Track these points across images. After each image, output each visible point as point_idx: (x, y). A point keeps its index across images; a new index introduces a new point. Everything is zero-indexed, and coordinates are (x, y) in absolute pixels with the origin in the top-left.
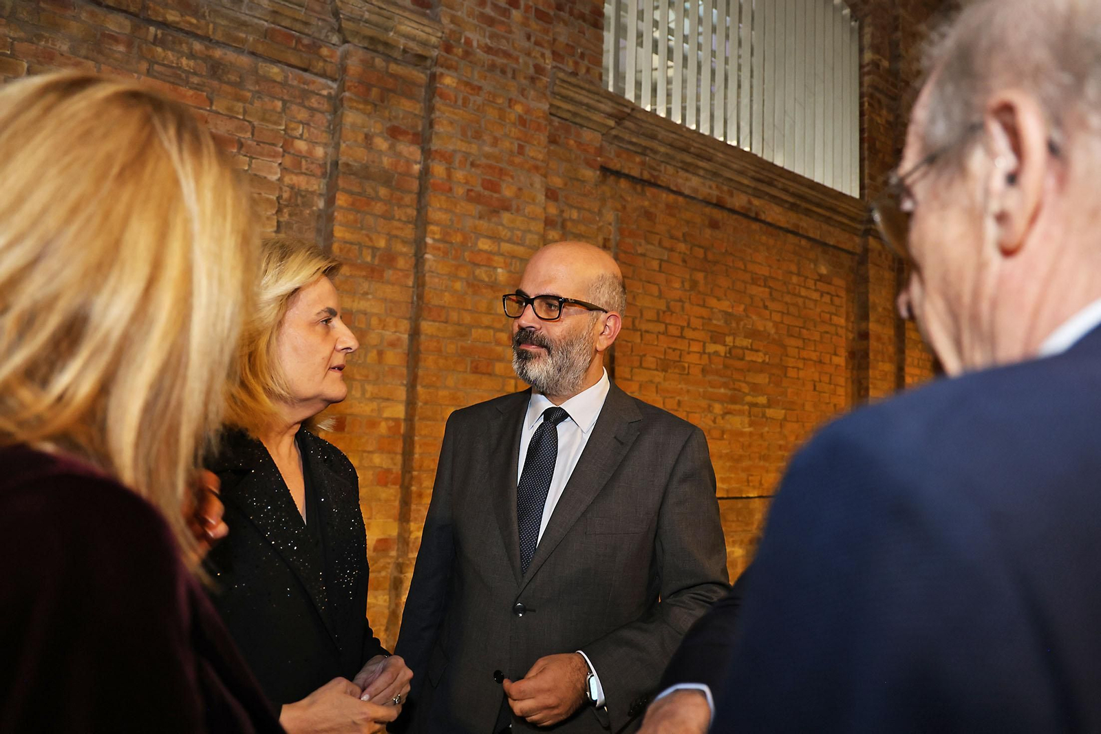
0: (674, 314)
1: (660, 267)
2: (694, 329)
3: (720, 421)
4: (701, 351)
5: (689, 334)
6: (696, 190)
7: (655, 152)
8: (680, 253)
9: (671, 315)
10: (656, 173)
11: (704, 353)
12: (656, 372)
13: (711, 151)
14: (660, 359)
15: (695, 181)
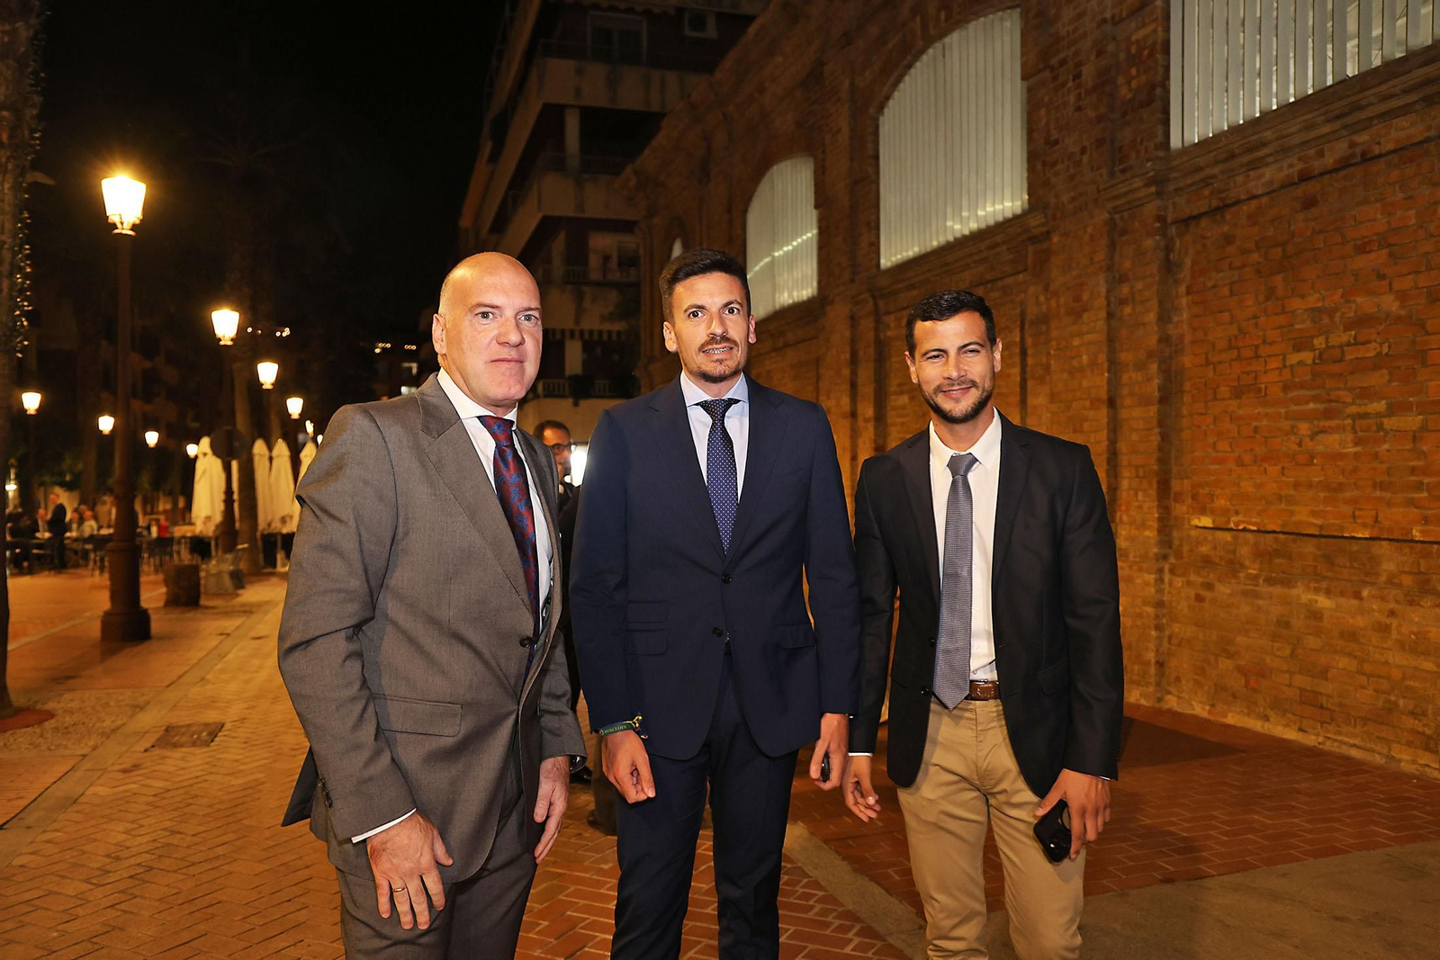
0: (1247, 336)
1: (1231, 291)
2: (1271, 344)
3: (1308, 444)
4: (1281, 366)
5: (1264, 351)
6: (1271, 182)
7: (1214, 177)
8: (1253, 265)
9: (1244, 337)
10: (1223, 195)
11: (1285, 366)
12: (1230, 402)
13: (1255, 137)
14: (1234, 387)
15: (1268, 173)
